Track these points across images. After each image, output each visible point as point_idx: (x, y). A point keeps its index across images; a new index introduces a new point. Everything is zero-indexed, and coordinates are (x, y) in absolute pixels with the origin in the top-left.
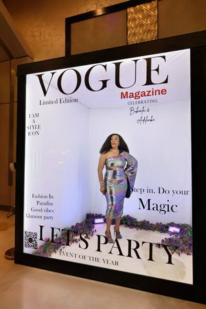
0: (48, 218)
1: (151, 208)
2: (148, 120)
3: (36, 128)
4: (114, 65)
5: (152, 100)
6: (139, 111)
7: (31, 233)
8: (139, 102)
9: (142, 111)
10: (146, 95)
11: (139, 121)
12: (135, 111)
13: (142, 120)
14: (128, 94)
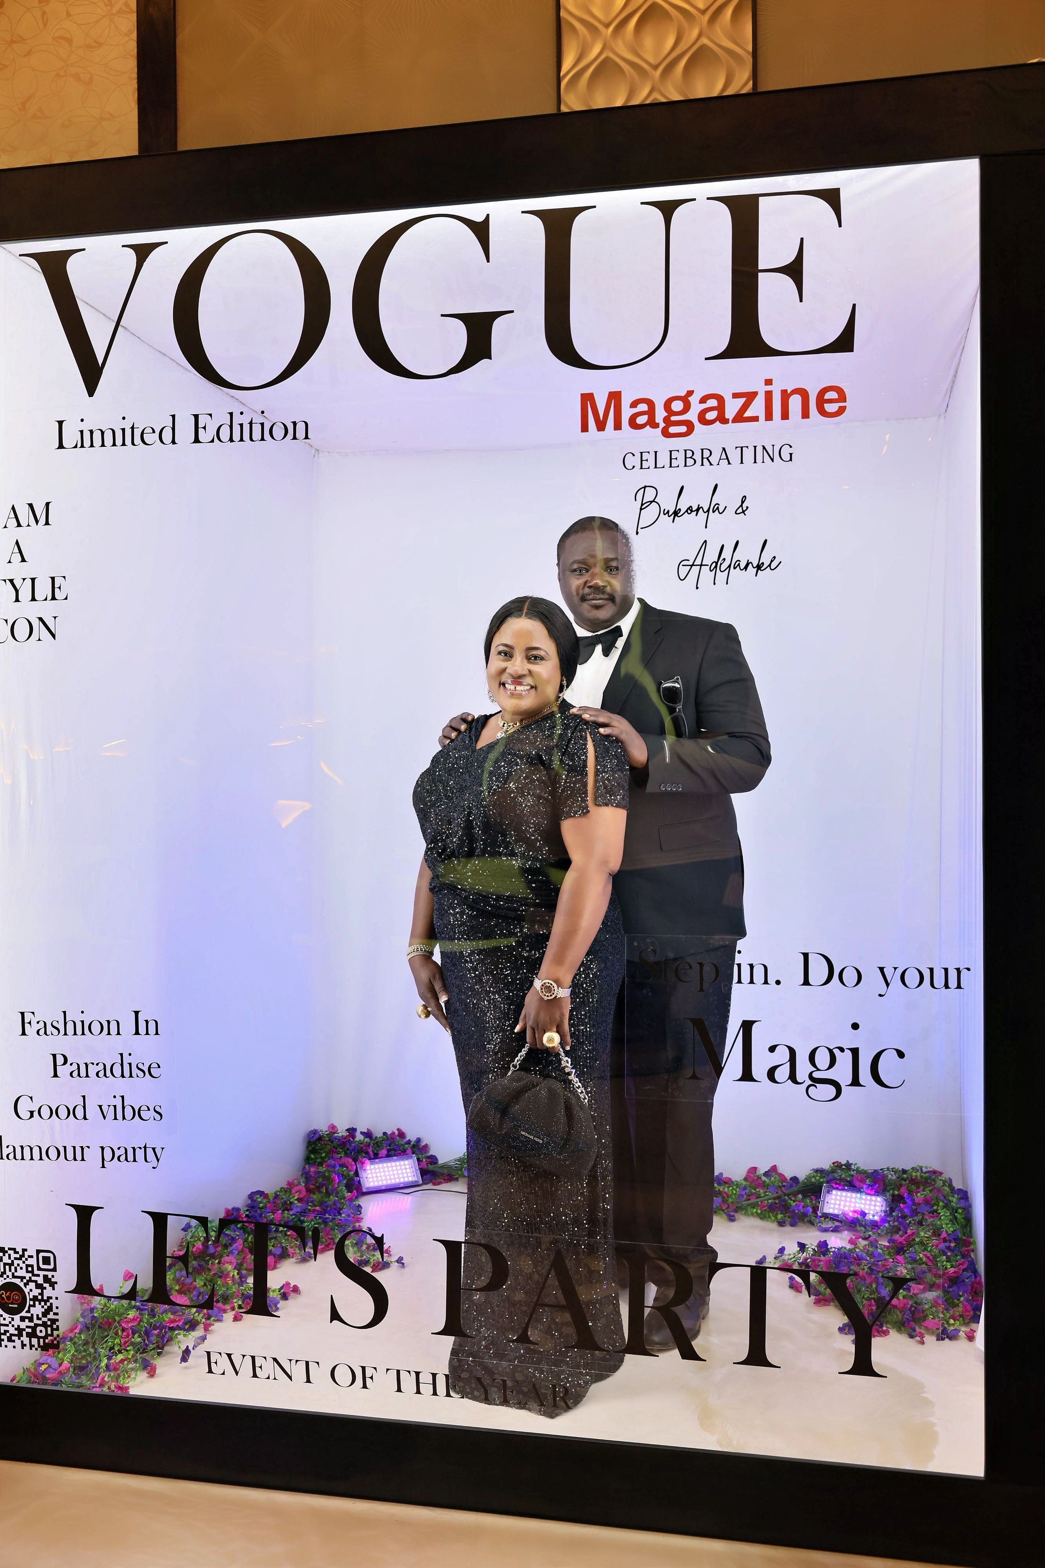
0: (128, 1155)
1: (759, 1068)
2: (743, 566)
3: (33, 599)
4: (537, 224)
5: (764, 448)
6: (687, 511)
7: (13, 1256)
8: (691, 458)
9: (708, 511)
10: (727, 417)
11: (692, 566)
12: (664, 510)
13: (708, 566)
14: (626, 403)
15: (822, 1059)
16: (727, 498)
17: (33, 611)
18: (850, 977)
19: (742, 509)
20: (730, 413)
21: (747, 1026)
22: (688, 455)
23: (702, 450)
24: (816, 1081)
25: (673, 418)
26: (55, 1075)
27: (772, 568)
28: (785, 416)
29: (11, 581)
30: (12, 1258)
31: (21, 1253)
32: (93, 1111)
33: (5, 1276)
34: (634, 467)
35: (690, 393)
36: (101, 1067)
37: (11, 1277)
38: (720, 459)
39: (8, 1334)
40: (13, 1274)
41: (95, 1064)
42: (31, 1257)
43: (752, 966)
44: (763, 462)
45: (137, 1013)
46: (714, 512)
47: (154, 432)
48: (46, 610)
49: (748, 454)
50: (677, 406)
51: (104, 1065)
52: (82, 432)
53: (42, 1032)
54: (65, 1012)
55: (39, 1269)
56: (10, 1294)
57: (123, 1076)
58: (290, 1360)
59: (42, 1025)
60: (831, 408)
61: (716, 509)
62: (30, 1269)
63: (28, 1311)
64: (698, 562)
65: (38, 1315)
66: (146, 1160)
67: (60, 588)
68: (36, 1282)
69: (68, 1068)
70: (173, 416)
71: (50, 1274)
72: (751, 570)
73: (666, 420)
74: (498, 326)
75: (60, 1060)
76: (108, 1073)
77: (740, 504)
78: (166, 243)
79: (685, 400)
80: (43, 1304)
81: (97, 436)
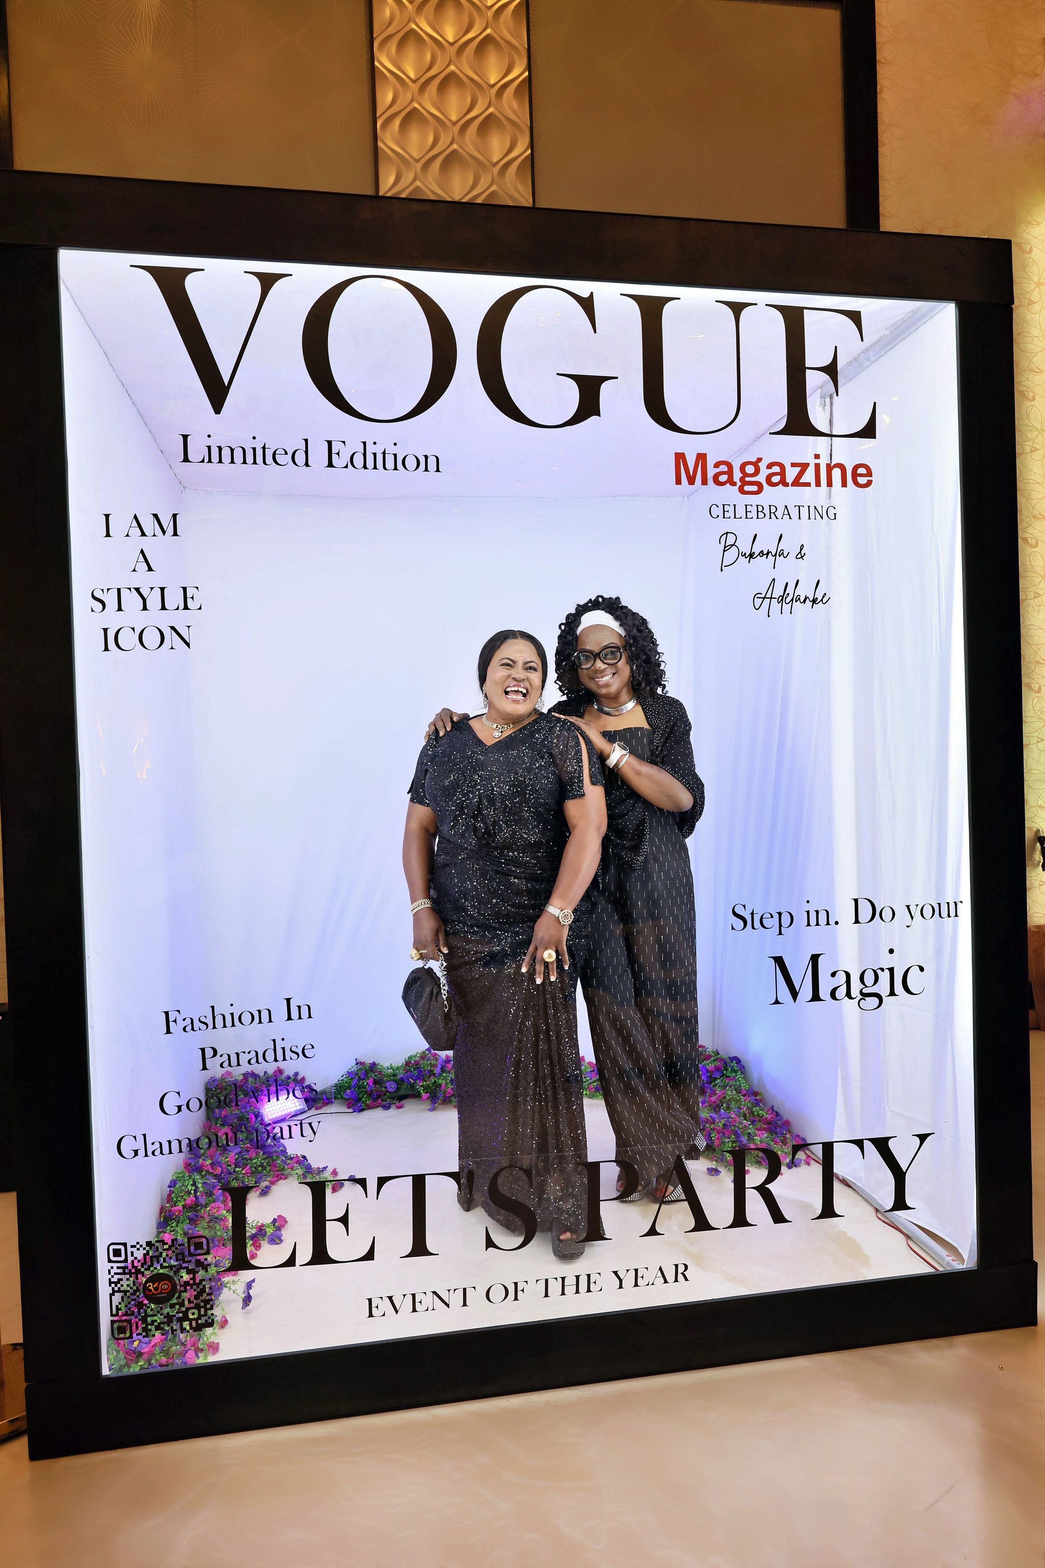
1: (824, 990)
2: (802, 600)
3: (163, 608)
4: (634, 306)
5: (815, 508)
6: (759, 554)
7: (161, 1247)
8: (761, 512)
9: (776, 555)
10: (787, 481)
11: (764, 598)
12: (742, 552)
13: (776, 598)
14: (710, 463)
15: (869, 978)
16: (790, 546)
17: (164, 620)
18: (887, 914)
19: (801, 556)
20: (790, 478)
21: (815, 959)
22: (760, 509)
23: (770, 506)
24: (864, 995)
25: (747, 479)
26: (204, 1068)
27: (824, 602)
28: (830, 484)
29: (137, 590)
30: (160, 1250)
31: (170, 1243)
32: (245, 1097)
33: (152, 1269)
34: (718, 516)
35: (759, 460)
36: (253, 1054)
37: (159, 1268)
38: (784, 514)
39: (156, 1324)
40: (161, 1265)
41: (247, 1053)
42: (182, 1245)
43: (817, 912)
44: (815, 519)
45: (288, 1000)
46: (780, 556)
47: (286, 453)
48: (180, 619)
49: (804, 512)
50: (750, 469)
51: (257, 1052)
52: (209, 447)
53: (189, 1028)
54: (213, 1007)
55: (191, 1255)
56: (158, 1285)
57: (276, 1060)
58: (449, 1290)
59: (188, 1021)
60: (862, 480)
61: (781, 554)
62: (180, 1257)
63: (179, 1297)
64: (769, 595)
65: (189, 1300)
66: (302, 1135)
67: (192, 598)
68: (187, 1268)
69: (218, 1060)
70: (306, 440)
71: (202, 1258)
72: (809, 603)
73: (742, 480)
74: (605, 387)
75: (209, 1053)
76: (261, 1059)
77: (799, 551)
78: (291, 275)
79: (756, 464)
80: (195, 1287)
81: (226, 453)
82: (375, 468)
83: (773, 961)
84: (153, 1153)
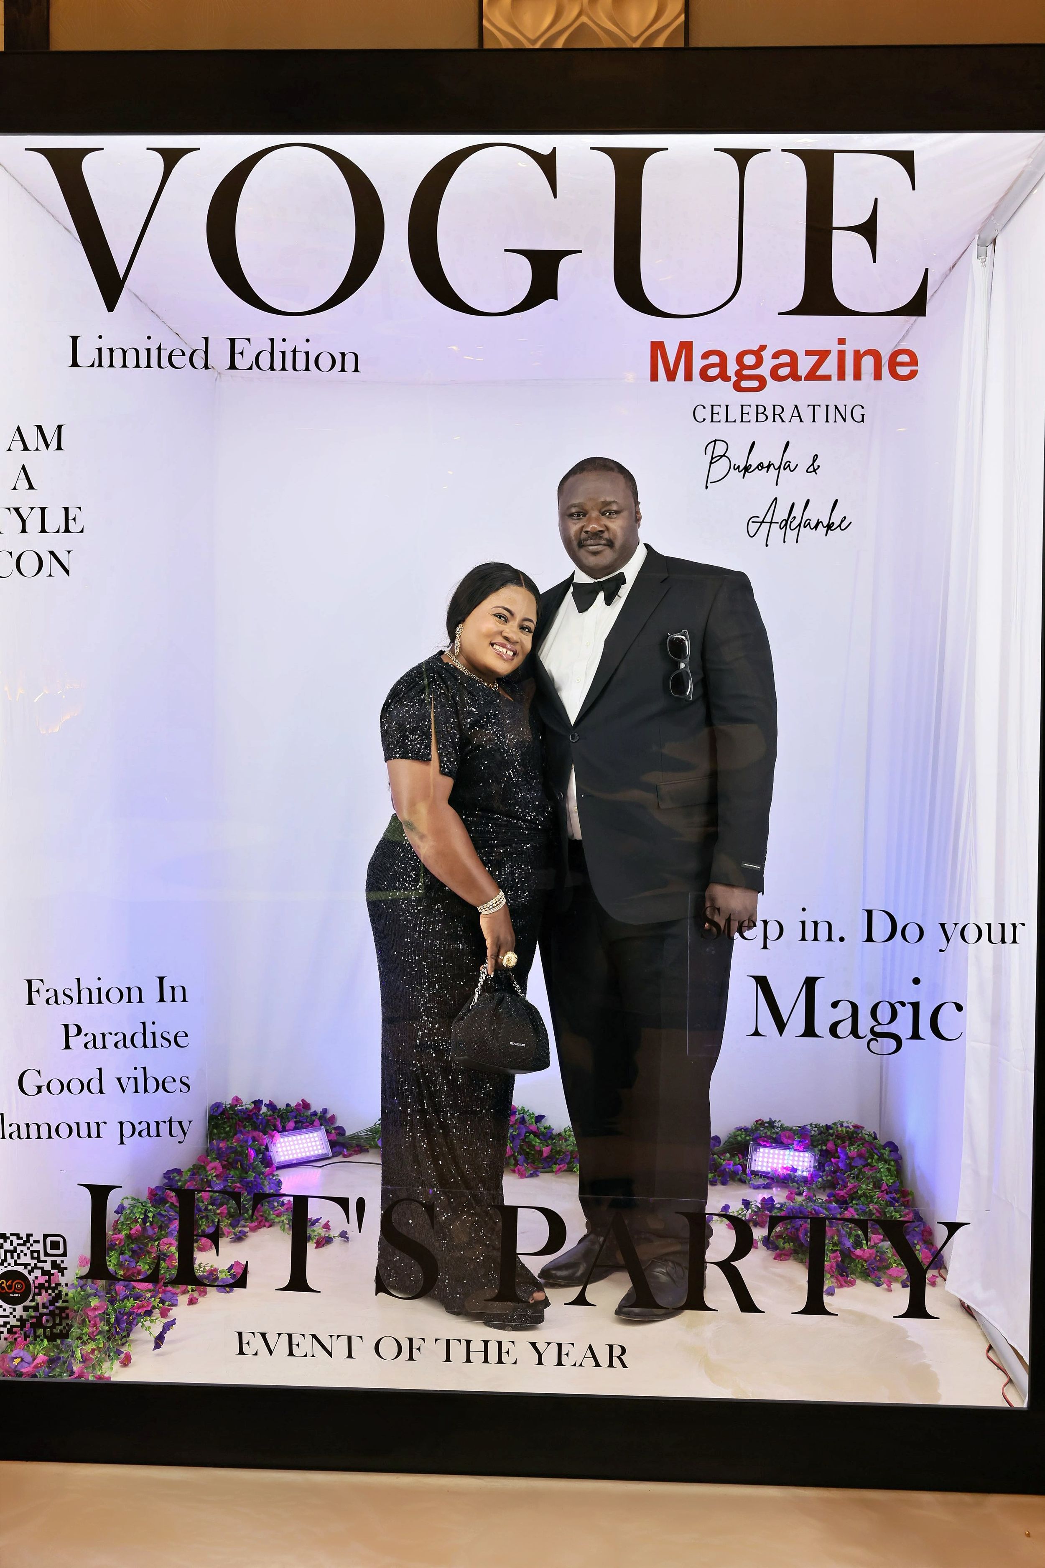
0: (150, 1130)
1: (821, 1024)
2: (813, 525)
3: (43, 530)
4: (607, 163)
5: (836, 407)
6: (757, 467)
7: (16, 1241)
8: (763, 413)
9: (779, 468)
10: (799, 374)
11: (762, 523)
12: (735, 465)
13: (778, 523)
14: (697, 353)
15: (884, 1013)
16: (799, 456)
17: (44, 544)
18: (912, 933)
19: (813, 468)
20: (803, 370)
21: (810, 983)
22: (760, 411)
23: (774, 406)
24: (876, 1035)
25: (745, 372)
26: (67, 1047)
27: (842, 528)
28: (857, 376)
29: (17, 510)
30: (15, 1245)
31: (25, 1238)
32: (110, 1084)
33: (6, 1264)
34: (704, 420)
35: (763, 348)
36: (120, 1036)
37: (13, 1264)
38: (792, 416)
39: (8, 1326)
40: (15, 1261)
41: (113, 1034)
42: (38, 1242)
43: (816, 924)
44: (835, 422)
45: (161, 979)
46: (785, 469)
47: (184, 354)
48: (59, 543)
49: (821, 413)
50: (749, 360)
51: (124, 1035)
52: (100, 350)
53: (52, 1001)
54: (78, 980)
55: (46, 1254)
57: (145, 1046)
58: (331, 1336)
59: (52, 993)
60: (903, 371)
61: (787, 466)
62: (35, 1255)
64: (768, 519)
65: (44, 1304)
66: (171, 1135)
67: (74, 519)
68: (42, 1268)
69: (82, 1039)
70: (206, 339)
71: (59, 1260)
72: (821, 530)
73: (738, 373)
74: (565, 265)
75: (73, 1030)
76: (128, 1043)
77: (812, 463)
78: (198, 149)
79: (758, 354)
80: (50, 1291)
81: (118, 356)
82: (284, 369)
83: (753, 981)
84: (10, 1136)
